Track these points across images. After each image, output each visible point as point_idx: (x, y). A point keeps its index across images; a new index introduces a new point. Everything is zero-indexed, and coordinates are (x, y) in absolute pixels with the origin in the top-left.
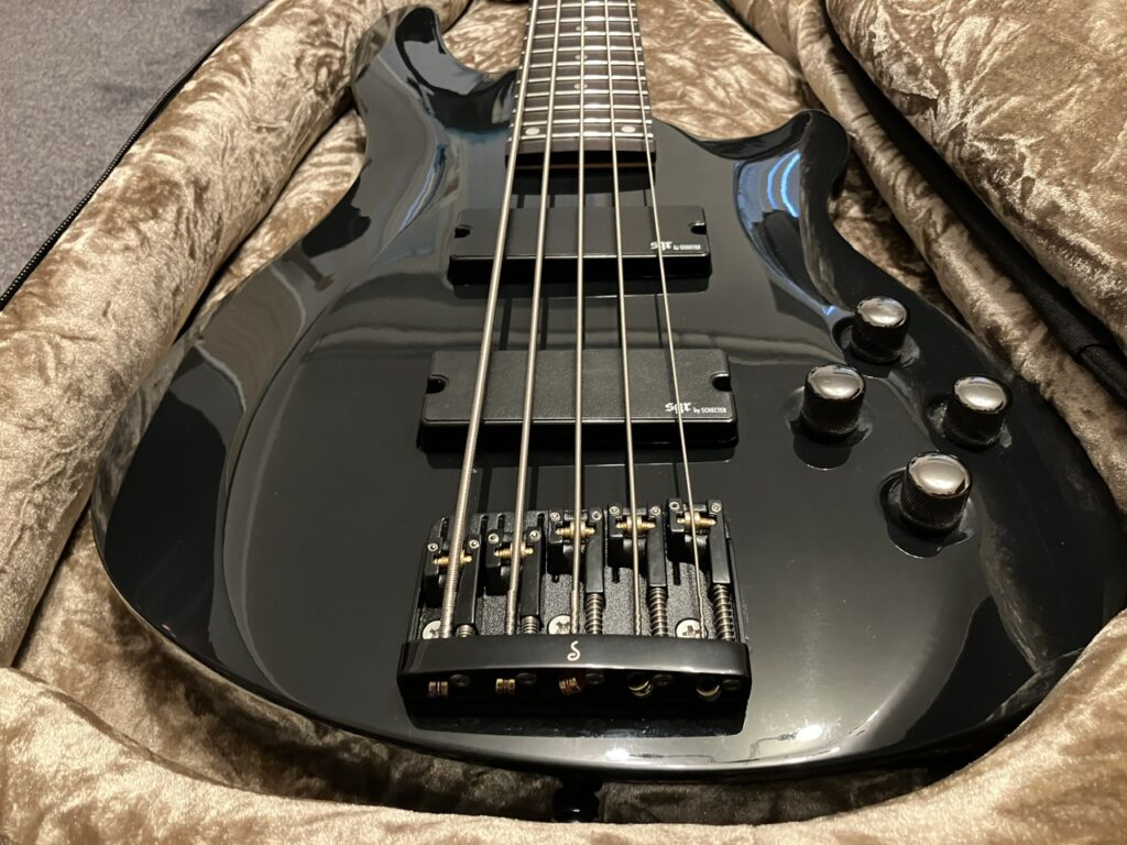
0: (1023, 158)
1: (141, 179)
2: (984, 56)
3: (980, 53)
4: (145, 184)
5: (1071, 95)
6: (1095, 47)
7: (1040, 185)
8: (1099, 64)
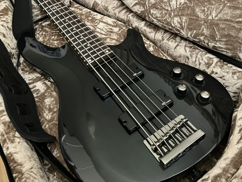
0: (204, 40)
1: (5, 126)
2: (183, 24)
3: (182, 24)
4: (7, 126)
5: (203, 28)
6: (201, 18)
7: (210, 44)
8: (204, 21)
